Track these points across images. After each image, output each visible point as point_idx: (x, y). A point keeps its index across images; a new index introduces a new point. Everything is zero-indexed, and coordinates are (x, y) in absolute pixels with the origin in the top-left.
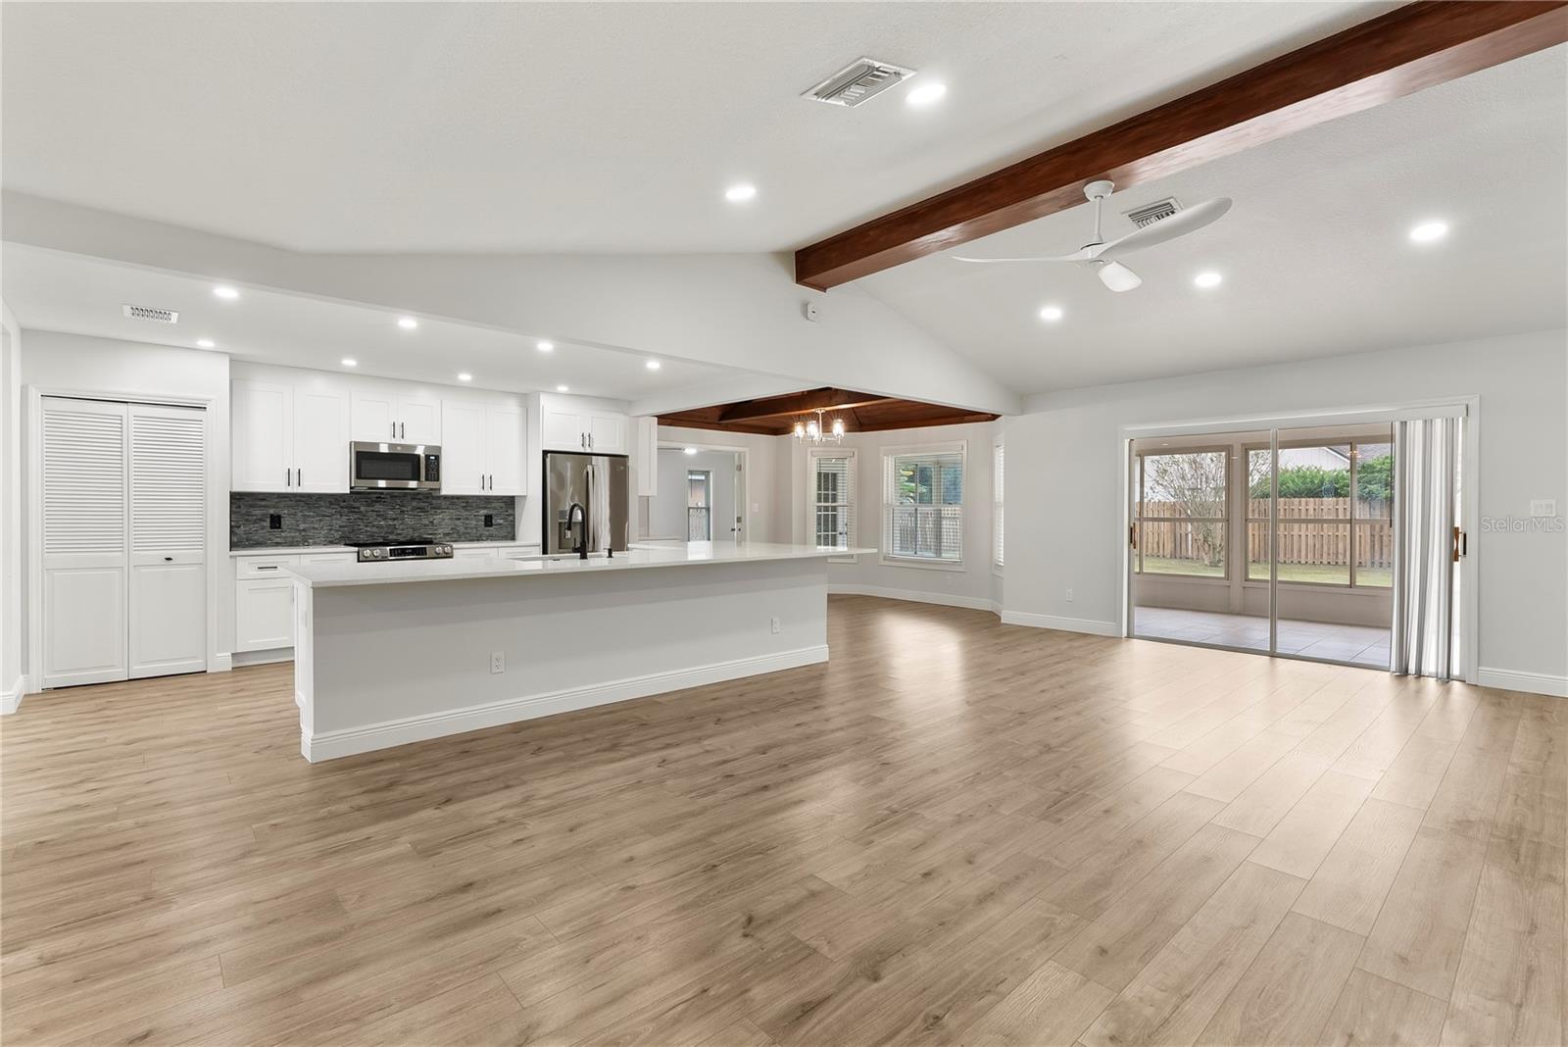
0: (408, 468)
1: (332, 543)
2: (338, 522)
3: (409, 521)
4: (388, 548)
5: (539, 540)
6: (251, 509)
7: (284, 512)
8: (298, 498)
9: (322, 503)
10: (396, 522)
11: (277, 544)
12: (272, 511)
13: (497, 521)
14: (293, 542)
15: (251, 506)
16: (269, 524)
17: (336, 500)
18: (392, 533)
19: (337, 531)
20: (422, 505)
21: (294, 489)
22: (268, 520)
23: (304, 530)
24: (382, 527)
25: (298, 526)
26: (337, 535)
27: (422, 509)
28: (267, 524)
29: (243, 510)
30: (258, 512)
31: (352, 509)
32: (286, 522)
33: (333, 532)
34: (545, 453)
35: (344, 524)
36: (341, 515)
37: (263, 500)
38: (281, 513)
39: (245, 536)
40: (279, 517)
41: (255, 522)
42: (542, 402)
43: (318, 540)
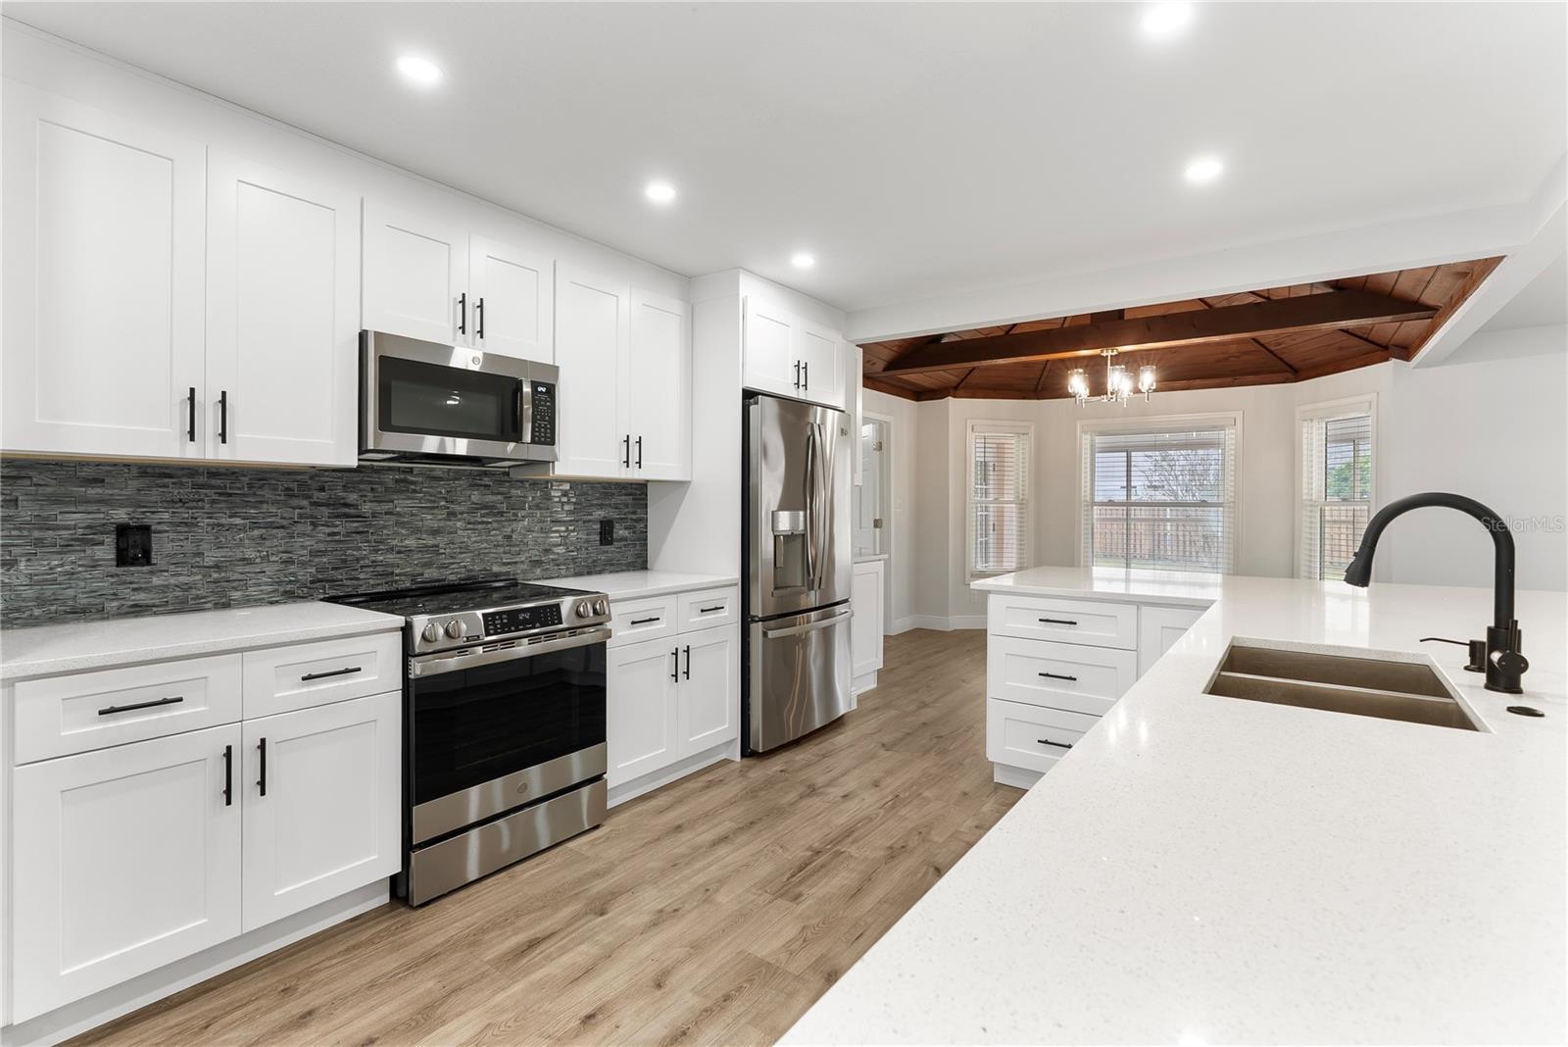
0: (489, 408)
1: (291, 596)
2: (306, 542)
3: (464, 535)
4: (479, 613)
5: (735, 574)
6: (55, 510)
7: (160, 518)
8: (201, 480)
9: (267, 494)
10: (438, 540)
11: (138, 610)
12: (121, 515)
13: (620, 532)
14: (184, 601)
15: (54, 500)
16: (112, 555)
17: (302, 485)
18: (428, 565)
19: (303, 564)
20: (490, 498)
21: (207, 451)
22: (110, 540)
23: (217, 567)
24: (409, 551)
25: (200, 554)
26: (305, 574)
27: (490, 509)
28: (106, 552)
29: (26, 511)
30: (77, 518)
31: (342, 510)
32: (162, 546)
33: (292, 568)
34: (749, 395)
35: (322, 547)
36: (314, 524)
37: (98, 481)
38: (151, 520)
39: (29, 593)
40: (145, 530)
41: (67, 547)
42: (742, 293)
43: (253, 591)
